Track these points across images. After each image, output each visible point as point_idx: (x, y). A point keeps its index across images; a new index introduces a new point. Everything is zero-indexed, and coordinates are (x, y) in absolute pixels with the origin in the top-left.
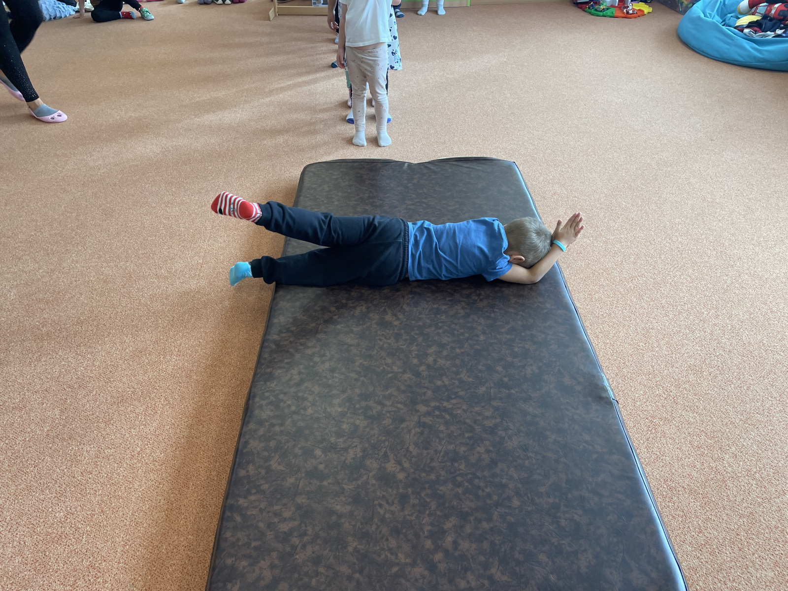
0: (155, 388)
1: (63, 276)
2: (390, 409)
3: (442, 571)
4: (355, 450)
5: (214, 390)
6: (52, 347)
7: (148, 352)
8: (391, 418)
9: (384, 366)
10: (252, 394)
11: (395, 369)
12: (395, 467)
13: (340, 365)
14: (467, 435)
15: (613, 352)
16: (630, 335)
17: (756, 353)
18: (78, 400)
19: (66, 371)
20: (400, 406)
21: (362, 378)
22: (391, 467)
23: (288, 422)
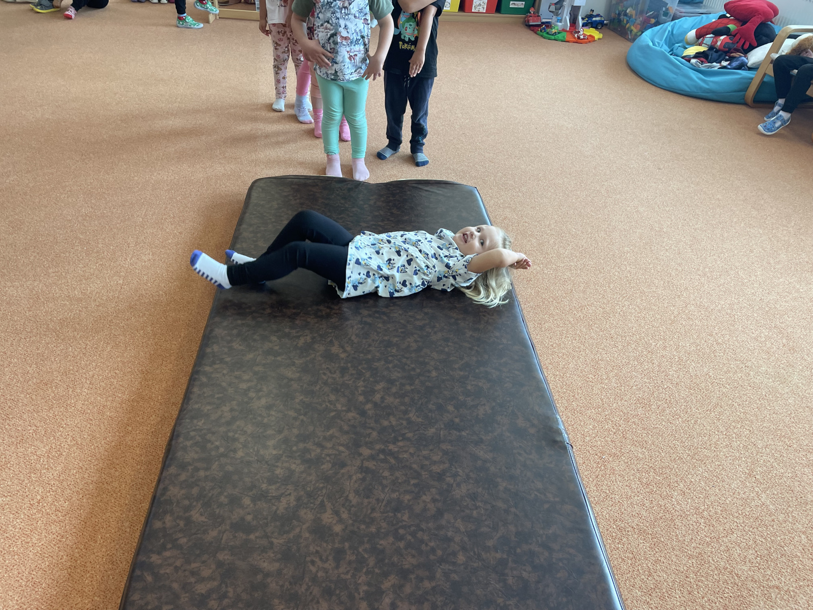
2: (330, 452)
4: (288, 499)
7: (55, 384)
8: (331, 463)
9: (327, 404)
10: (175, 434)
11: (339, 407)
12: (332, 518)
13: (278, 402)
14: (413, 482)
20: (341, 448)
21: (302, 417)
22: (327, 518)
23: (215, 466)
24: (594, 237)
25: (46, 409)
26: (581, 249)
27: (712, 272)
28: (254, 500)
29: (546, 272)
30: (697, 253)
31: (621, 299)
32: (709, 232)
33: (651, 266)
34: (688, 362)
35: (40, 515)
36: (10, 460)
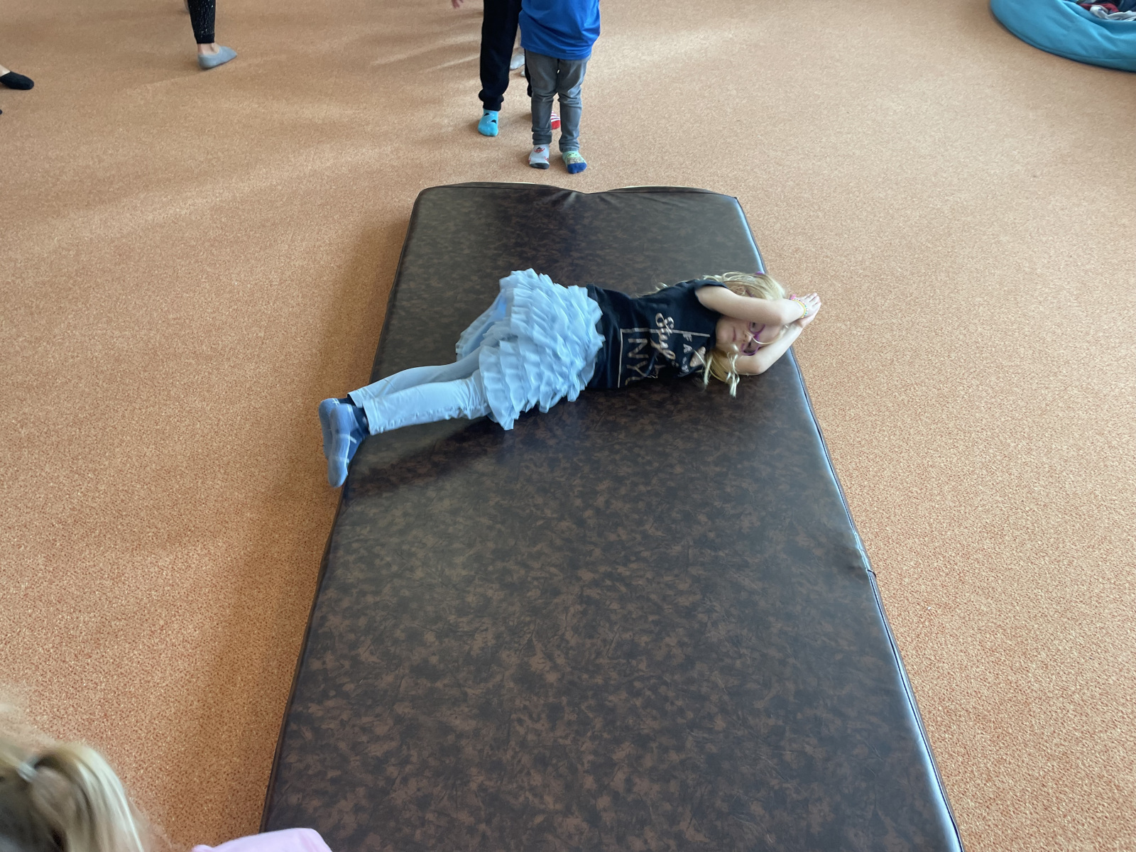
0: (190, 528)
1: (54, 348)
3: (608, 823)
4: (485, 636)
5: (277, 536)
6: (35, 459)
7: (179, 472)
8: (540, 589)
9: (532, 508)
10: (333, 545)
11: (548, 513)
12: (543, 663)
13: (466, 504)
15: (873, 500)
16: (899, 475)
17: (1084, 509)
18: (72, 543)
19: (55, 497)
20: (553, 570)
21: (498, 526)
22: (537, 663)
23: (387, 589)
24: (930, 280)
25: (168, 505)
26: (909, 299)
27: (1107, 337)
28: (440, 636)
29: (855, 332)
30: (1086, 309)
31: (966, 375)
32: (1107, 275)
33: (1014, 327)
34: (1064, 474)
35: (163, 646)
36: (124, 571)
